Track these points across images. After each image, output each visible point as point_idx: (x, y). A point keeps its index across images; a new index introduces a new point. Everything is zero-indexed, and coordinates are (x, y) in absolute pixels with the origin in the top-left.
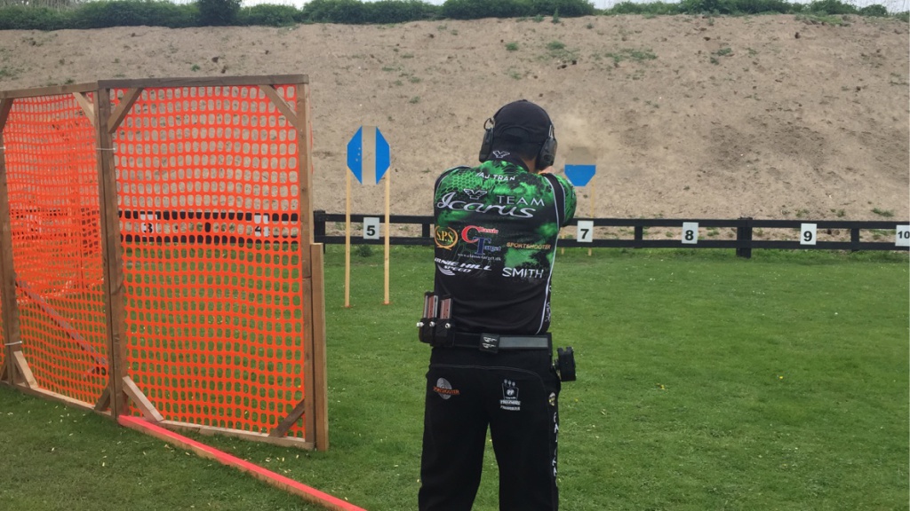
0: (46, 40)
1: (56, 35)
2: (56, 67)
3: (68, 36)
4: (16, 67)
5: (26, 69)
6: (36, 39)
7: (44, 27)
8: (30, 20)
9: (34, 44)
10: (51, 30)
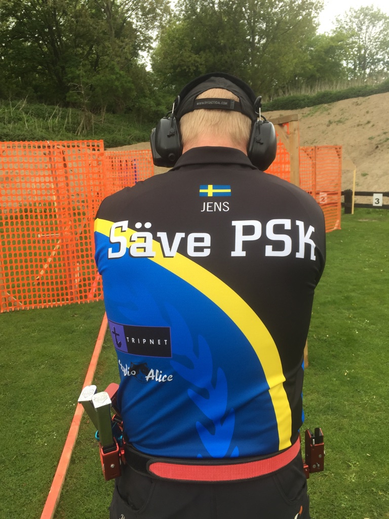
0: (364, 102)
1: (369, 98)
2: (364, 115)
3: (374, 98)
4: (346, 118)
5: (350, 118)
6: (359, 102)
7: (364, 95)
8: (358, 92)
9: (357, 104)
10: (368, 96)
